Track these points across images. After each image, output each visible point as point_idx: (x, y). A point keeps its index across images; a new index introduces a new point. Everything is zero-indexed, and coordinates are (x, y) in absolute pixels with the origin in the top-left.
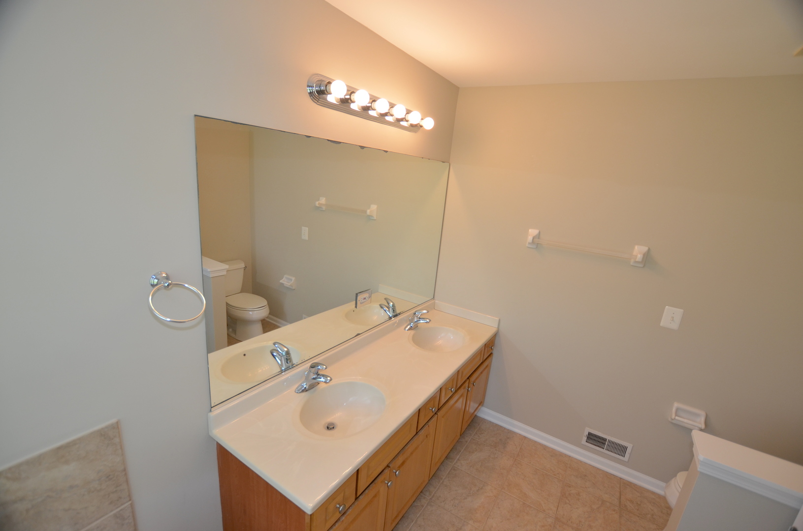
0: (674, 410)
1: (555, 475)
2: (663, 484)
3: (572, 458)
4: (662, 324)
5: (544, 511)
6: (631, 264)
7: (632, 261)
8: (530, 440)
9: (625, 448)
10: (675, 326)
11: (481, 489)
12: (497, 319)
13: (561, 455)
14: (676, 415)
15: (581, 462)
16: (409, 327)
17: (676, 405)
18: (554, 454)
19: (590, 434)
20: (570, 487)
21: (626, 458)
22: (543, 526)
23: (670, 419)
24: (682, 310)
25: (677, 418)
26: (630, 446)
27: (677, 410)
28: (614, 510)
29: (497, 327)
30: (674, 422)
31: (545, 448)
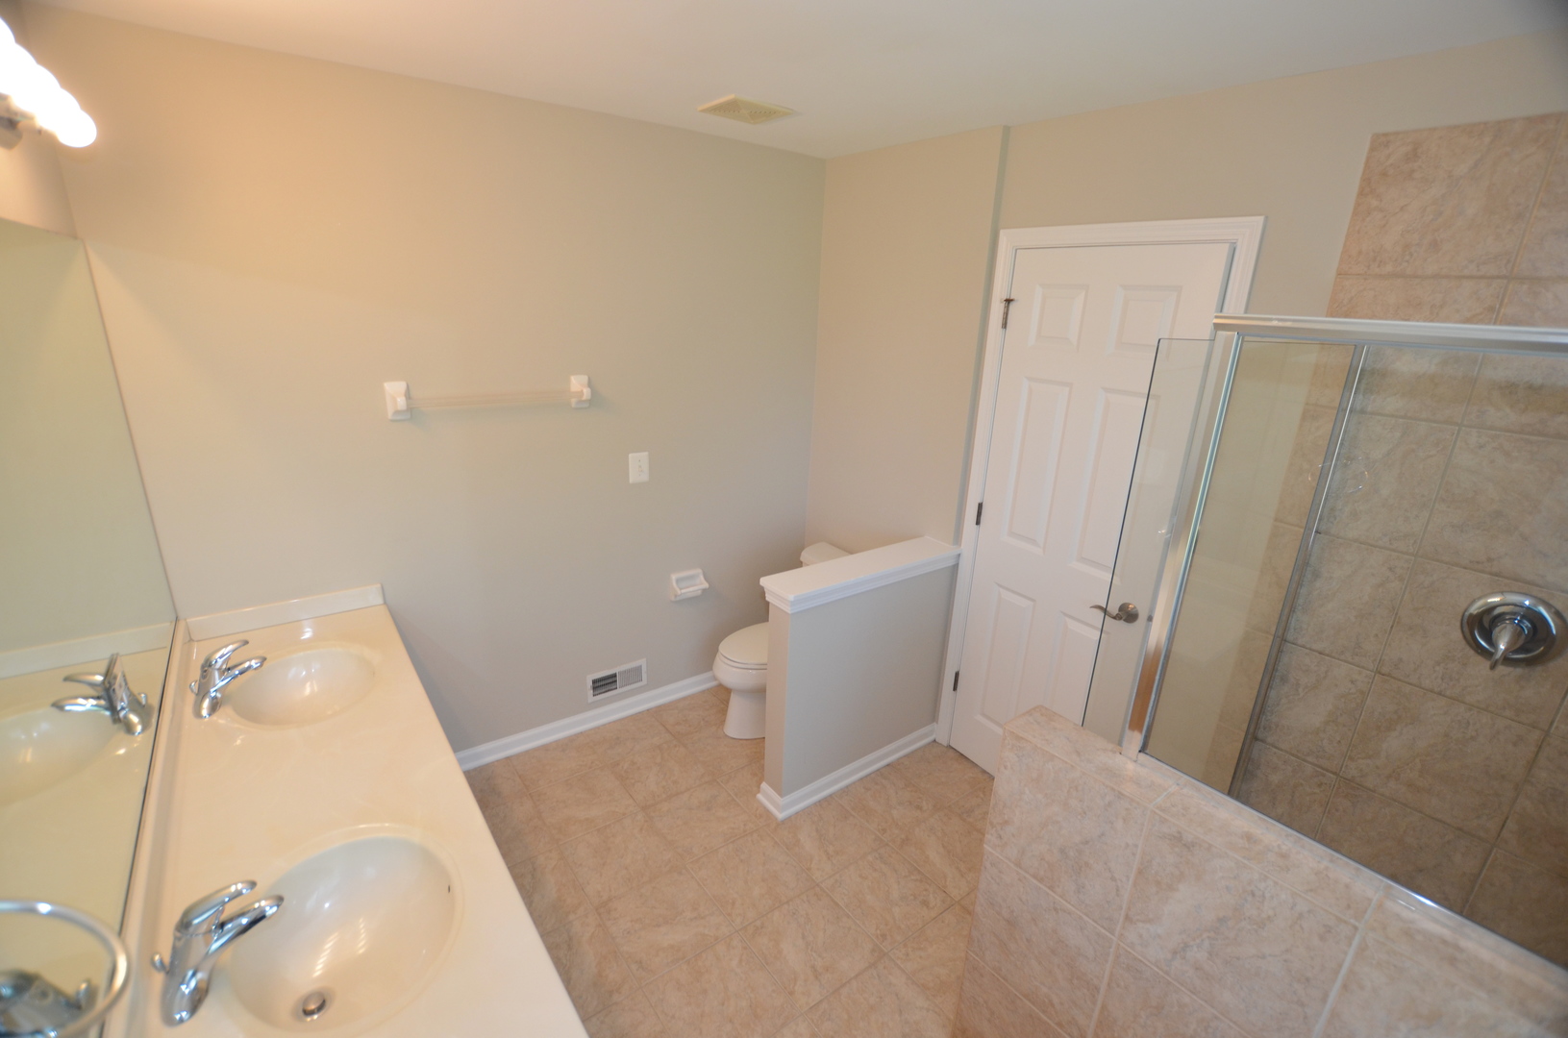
0: (674, 584)
1: (590, 768)
2: (708, 675)
3: (585, 732)
4: (631, 481)
5: (624, 814)
6: (573, 405)
7: (574, 401)
8: (518, 756)
9: (639, 669)
10: (645, 477)
11: (535, 870)
12: (379, 586)
13: (572, 739)
14: (681, 589)
15: (598, 728)
16: (206, 703)
17: (674, 577)
18: (564, 746)
19: (594, 682)
20: (618, 764)
21: (644, 682)
22: (641, 829)
23: (673, 599)
24: (646, 453)
25: (683, 591)
26: (642, 662)
27: (678, 581)
28: (675, 746)
29: (380, 601)
30: (678, 599)
31: (545, 748)
